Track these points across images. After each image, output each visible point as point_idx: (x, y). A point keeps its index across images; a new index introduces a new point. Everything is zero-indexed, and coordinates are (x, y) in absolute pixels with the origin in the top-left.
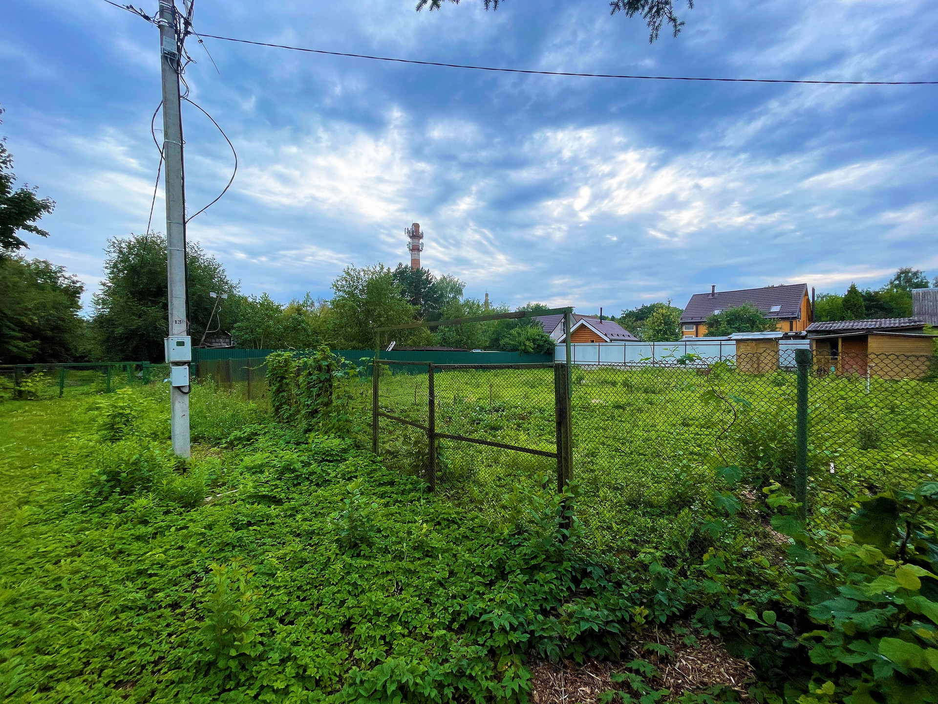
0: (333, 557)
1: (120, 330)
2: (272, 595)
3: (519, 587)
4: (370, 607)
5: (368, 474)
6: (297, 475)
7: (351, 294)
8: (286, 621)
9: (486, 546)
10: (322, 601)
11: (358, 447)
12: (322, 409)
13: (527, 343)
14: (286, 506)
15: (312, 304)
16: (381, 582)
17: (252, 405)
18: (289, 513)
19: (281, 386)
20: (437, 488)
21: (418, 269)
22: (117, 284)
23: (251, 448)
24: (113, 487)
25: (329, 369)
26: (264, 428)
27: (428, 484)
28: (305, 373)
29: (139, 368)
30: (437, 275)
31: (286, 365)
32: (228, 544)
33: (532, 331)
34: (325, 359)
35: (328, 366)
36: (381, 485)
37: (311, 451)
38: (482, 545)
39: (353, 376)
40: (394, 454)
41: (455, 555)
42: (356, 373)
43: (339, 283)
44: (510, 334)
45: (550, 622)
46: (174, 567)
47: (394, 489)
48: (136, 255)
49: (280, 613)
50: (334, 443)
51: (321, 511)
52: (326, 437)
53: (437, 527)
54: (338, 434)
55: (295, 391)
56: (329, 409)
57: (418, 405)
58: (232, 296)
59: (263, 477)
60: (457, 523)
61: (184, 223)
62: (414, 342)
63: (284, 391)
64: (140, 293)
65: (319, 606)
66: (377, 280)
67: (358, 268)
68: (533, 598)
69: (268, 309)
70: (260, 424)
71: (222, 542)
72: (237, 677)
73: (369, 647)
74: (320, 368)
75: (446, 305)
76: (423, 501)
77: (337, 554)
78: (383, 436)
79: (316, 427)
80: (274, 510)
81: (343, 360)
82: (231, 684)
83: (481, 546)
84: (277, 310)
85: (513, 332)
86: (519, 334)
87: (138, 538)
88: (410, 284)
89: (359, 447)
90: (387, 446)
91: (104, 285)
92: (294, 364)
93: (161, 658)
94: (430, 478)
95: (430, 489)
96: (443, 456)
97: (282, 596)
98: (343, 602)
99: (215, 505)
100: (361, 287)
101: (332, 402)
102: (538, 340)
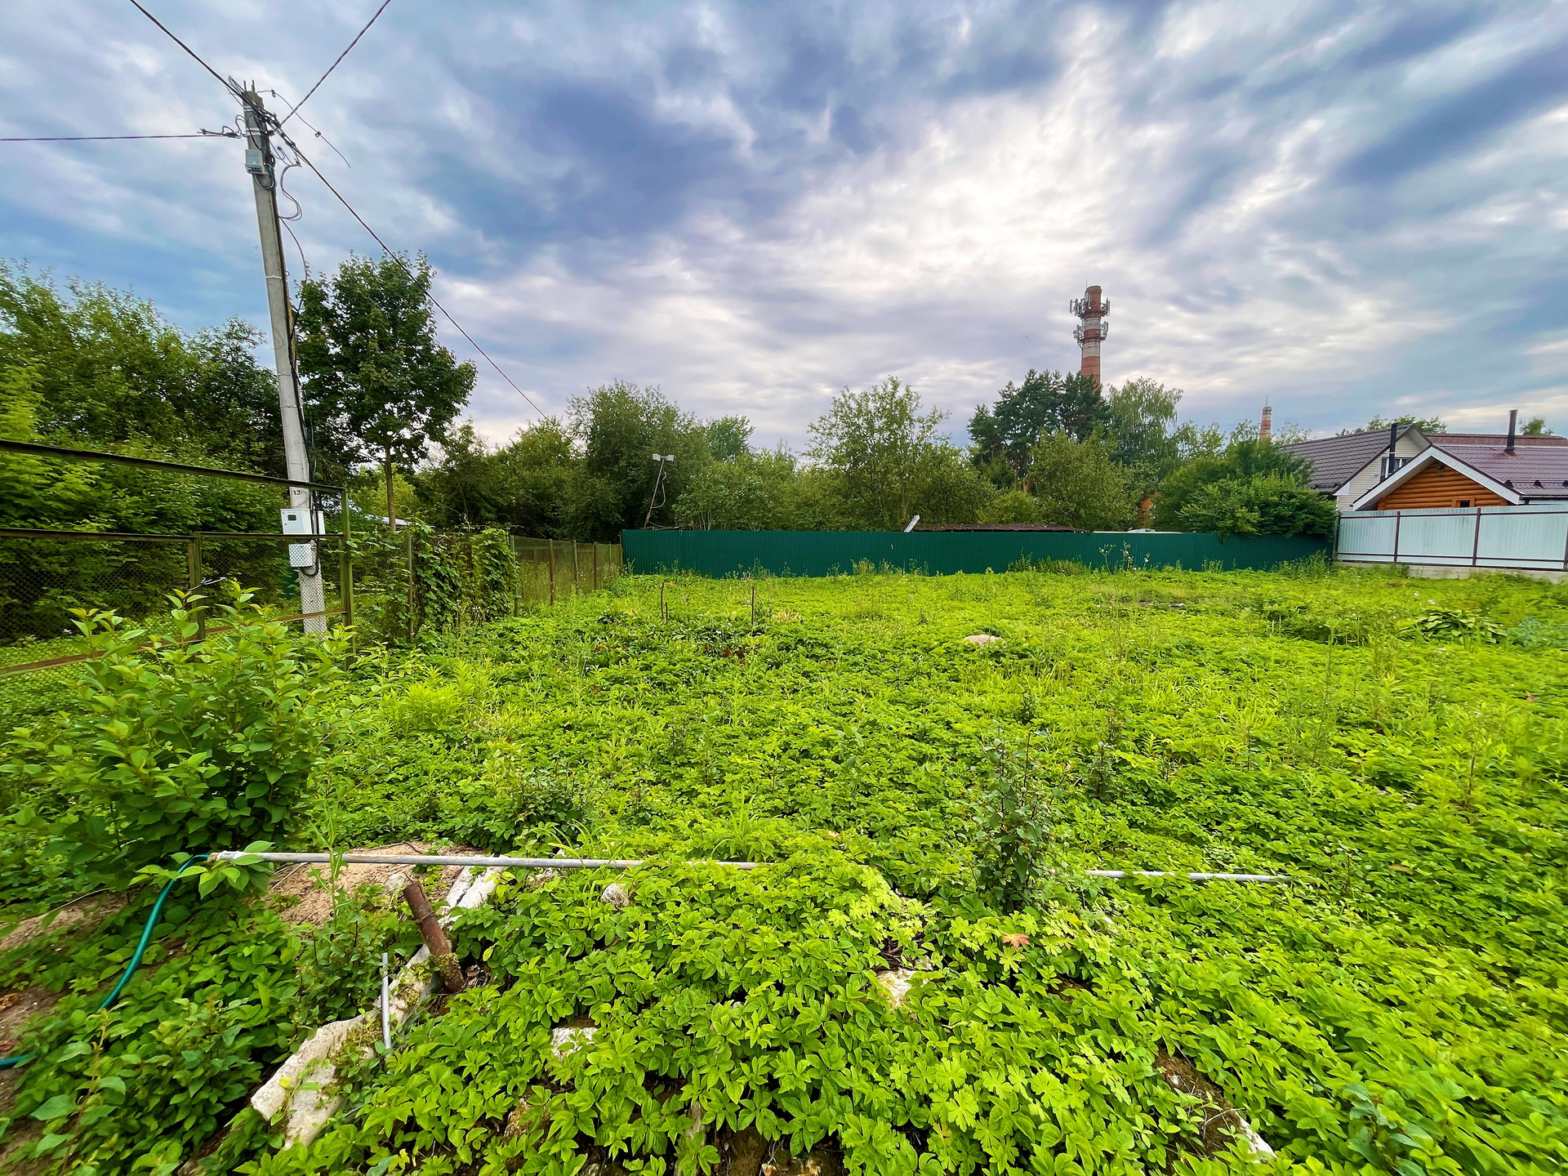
13: (1242, 512)
44: (1206, 494)
85: (1209, 488)
86: (1226, 492)
102: (1277, 505)
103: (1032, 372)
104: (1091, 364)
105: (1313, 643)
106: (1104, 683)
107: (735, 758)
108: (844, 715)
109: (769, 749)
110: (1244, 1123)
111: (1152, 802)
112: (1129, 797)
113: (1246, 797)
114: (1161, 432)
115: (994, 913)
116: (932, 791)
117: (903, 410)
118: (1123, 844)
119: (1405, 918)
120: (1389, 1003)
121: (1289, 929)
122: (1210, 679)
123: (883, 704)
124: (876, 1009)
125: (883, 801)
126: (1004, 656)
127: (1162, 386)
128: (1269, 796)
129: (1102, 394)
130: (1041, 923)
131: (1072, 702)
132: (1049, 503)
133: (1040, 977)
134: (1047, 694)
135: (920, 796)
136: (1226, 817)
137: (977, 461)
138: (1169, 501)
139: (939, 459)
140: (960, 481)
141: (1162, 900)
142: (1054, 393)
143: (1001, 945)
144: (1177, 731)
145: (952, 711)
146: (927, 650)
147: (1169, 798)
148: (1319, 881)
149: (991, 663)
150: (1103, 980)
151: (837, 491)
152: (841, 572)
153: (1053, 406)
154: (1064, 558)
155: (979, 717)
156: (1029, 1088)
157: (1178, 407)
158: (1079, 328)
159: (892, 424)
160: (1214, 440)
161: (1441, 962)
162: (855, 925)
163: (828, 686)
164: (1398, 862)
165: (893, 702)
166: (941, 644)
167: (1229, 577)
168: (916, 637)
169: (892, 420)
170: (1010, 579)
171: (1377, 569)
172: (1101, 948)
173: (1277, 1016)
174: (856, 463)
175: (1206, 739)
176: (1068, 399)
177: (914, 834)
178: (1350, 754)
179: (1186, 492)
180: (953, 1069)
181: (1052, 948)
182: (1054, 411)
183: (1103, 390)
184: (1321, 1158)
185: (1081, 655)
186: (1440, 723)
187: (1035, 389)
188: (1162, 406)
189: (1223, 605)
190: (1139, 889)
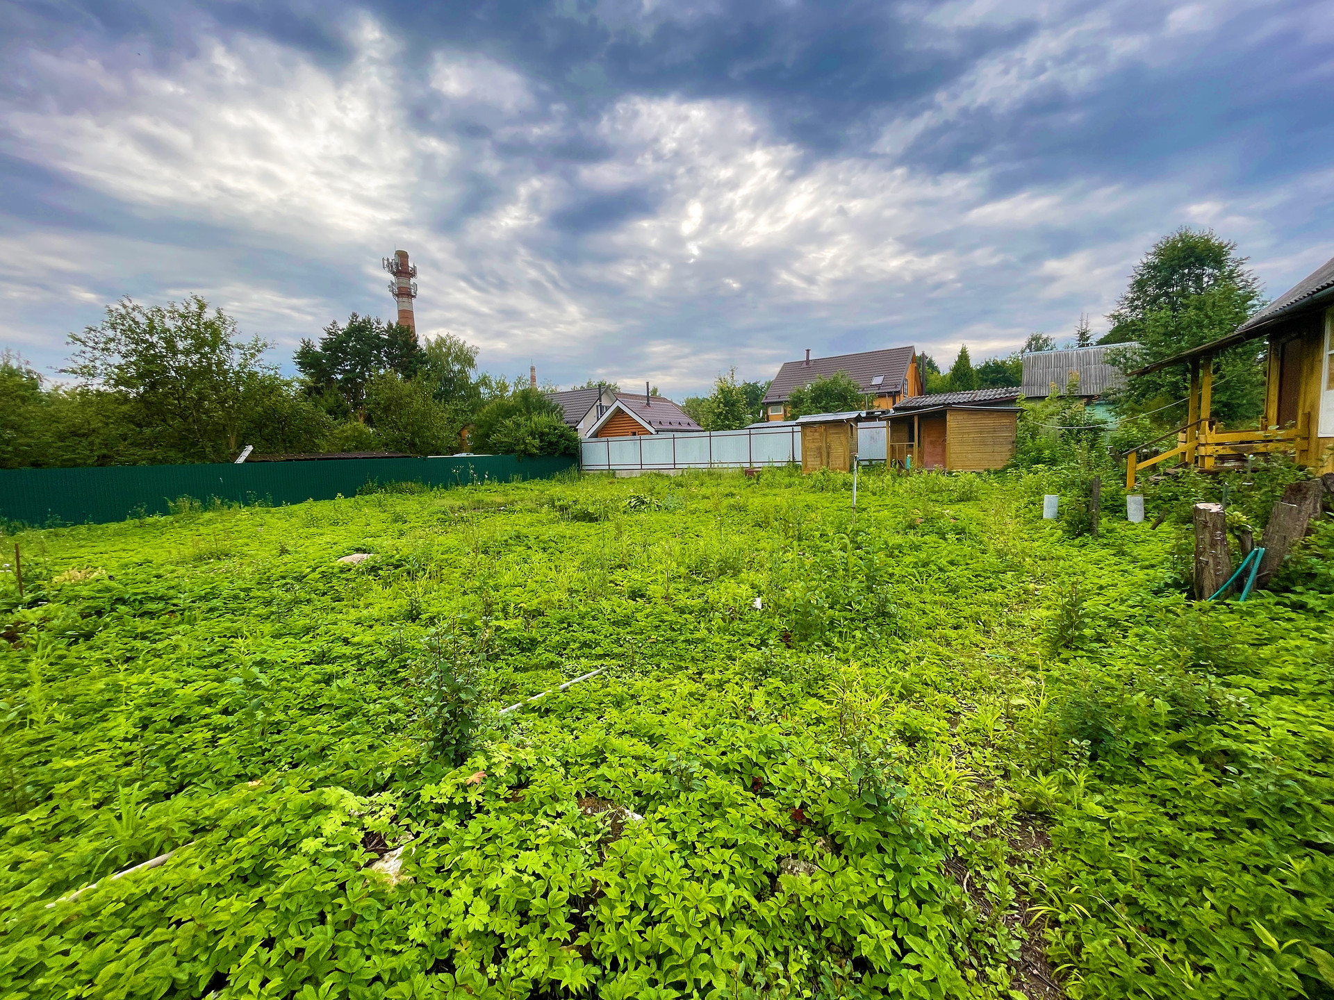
13: (530, 440)
33: (538, 421)
44: (504, 427)
86: (518, 425)
102: (548, 434)
103: (354, 315)
104: (406, 315)
105: (584, 523)
106: (468, 575)
107: (59, 763)
108: (217, 666)
109: (119, 732)
110: (627, 811)
111: (523, 650)
112: (508, 652)
113: (575, 627)
114: (467, 378)
115: (451, 769)
116: (350, 703)
117: (216, 333)
118: (514, 685)
119: (658, 666)
120: (664, 712)
121: (615, 696)
122: (537, 557)
123: (266, 641)
124: (379, 895)
125: (300, 731)
126: (382, 569)
127: (465, 342)
128: (586, 622)
129: (419, 343)
130: (488, 758)
131: (447, 595)
132: (387, 434)
133: (498, 796)
134: (425, 593)
135: (339, 711)
136: (568, 643)
137: (310, 392)
138: (481, 431)
139: (271, 388)
140: (296, 412)
141: (547, 711)
142: (377, 336)
143: (464, 788)
144: (526, 597)
145: (346, 629)
146: (300, 579)
147: (534, 643)
148: (620, 663)
149: (370, 577)
150: (536, 775)
151: (130, 419)
152: (151, 512)
153: (378, 348)
154: (406, 480)
155: (371, 627)
156: (517, 870)
157: (477, 360)
158: (393, 284)
159: (202, 346)
160: (504, 387)
161: (677, 681)
162: (331, 842)
163: (184, 640)
164: (650, 638)
165: (277, 636)
166: (314, 570)
167: (527, 485)
168: (283, 568)
169: (199, 344)
170: (362, 503)
171: (602, 474)
172: (528, 756)
173: (625, 744)
174: (153, 386)
175: (545, 596)
176: (391, 343)
177: (346, 744)
178: (617, 585)
179: (491, 425)
180: (463, 893)
181: (500, 772)
182: (380, 353)
183: (419, 339)
184: (663, 804)
185: (445, 556)
186: (649, 558)
187: (359, 331)
188: (466, 359)
189: (530, 505)
190: (533, 710)
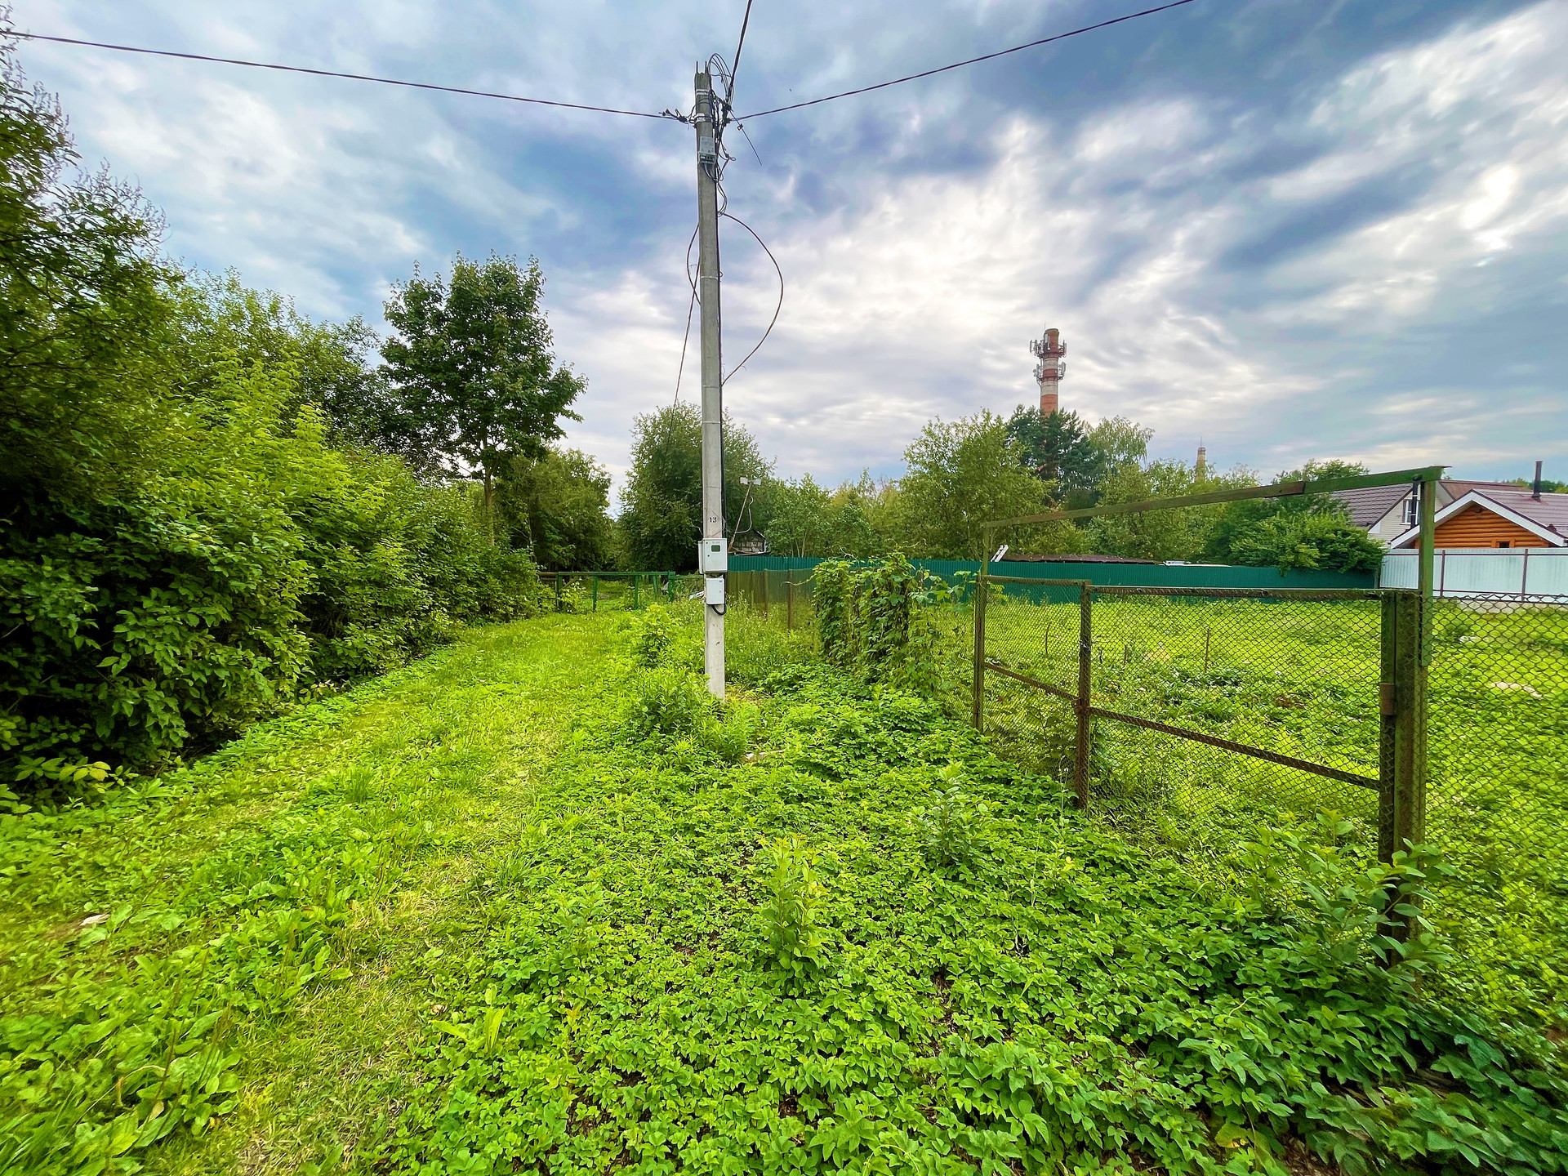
0: (917, 871)
1: (645, 532)
2: (835, 900)
3: (1270, 1018)
4: (976, 958)
5: (966, 760)
6: (860, 743)
7: (934, 467)
8: (856, 938)
9: (1193, 926)
10: (903, 929)
11: (948, 714)
12: (893, 650)
13: (1303, 548)
14: (846, 783)
15: (872, 487)
16: (992, 928)
17: (794, 636)
18: (851, 794)
19: (833, 611)
20: (1090, 804)
21: (1054, 413)
22: (643, 475)
23: (795, 697)
24: (654, 722)
25: (904, 589)
26: (811, 670)
27: (1074, 795)
28: (867, 593)
29: (664, 580)
30: (1091, 421)
31: (841, 581)
32: (777, 819)
33: (1314, 522)
34: (898, 572)
35: (902, 584)
36: (986, 780)
37: (877, 710)
38: (1184, 921)
39: (942, 601)
40: (1010, 735)
41: (1127, 925)
42: (948, 597)
43: (915, 450)
44: (1258, 530)
45: (1346, 1104)
46: (720, 831)
47: (1011, 791)
48: (661, 434)
49: (847, 926)
50: (910, 703)
51: (896, 802)
52: (900, 693)
53: (1091, 869)
54: (918, 690)
55: (852, 619)
56: (902, 651)
57: (1051, 658)
58: (765, 482)
59: (814, 738)
60: (1129, 871)
61: (721, 386)
62: (1043, 546)
63: (838, 619)
64: (664, 482)
65: (898, 934)
66: (979, 440)
67: (947, 422)
68: (1304, 1049)
69: (811, 496)
70: (805, 665)
71: (771, 814)
72: (801, 986)
73: (976, 1016)
74: (889, 587)
75: (1110, 475)
76: (1063, 821)
77: (922, 869)
78: (990, 705)
79: (883, 677)
80: (830, 787)
81: (927, 575)
82: (794, 992)
83: (1181, 922)
84: (824, 498)
85: (1264, 524)
86: (1281, 529)
87: (682, 787)
88: (1038, 442)
89: (950, 715)
90: (997, 720)
91: (629, 474)
92: (852, 579)
93: (716, 933)
94: (1079, 784)
95: (1077, 804)
96: (1103, 750)
97: (847, 902)
98: (933, 940)
99: (757, 765)
100: (950, 454)
101: (907, 640)
102: (1333, 542)
103: (1020, 408)
158: (1038, 367)
